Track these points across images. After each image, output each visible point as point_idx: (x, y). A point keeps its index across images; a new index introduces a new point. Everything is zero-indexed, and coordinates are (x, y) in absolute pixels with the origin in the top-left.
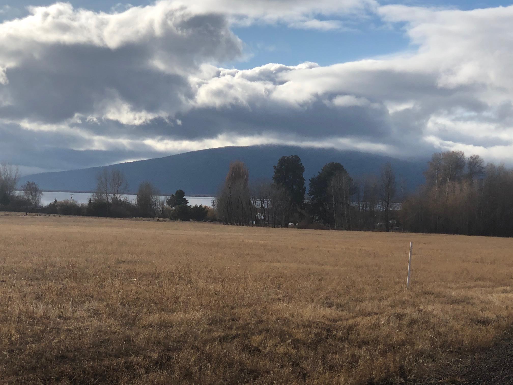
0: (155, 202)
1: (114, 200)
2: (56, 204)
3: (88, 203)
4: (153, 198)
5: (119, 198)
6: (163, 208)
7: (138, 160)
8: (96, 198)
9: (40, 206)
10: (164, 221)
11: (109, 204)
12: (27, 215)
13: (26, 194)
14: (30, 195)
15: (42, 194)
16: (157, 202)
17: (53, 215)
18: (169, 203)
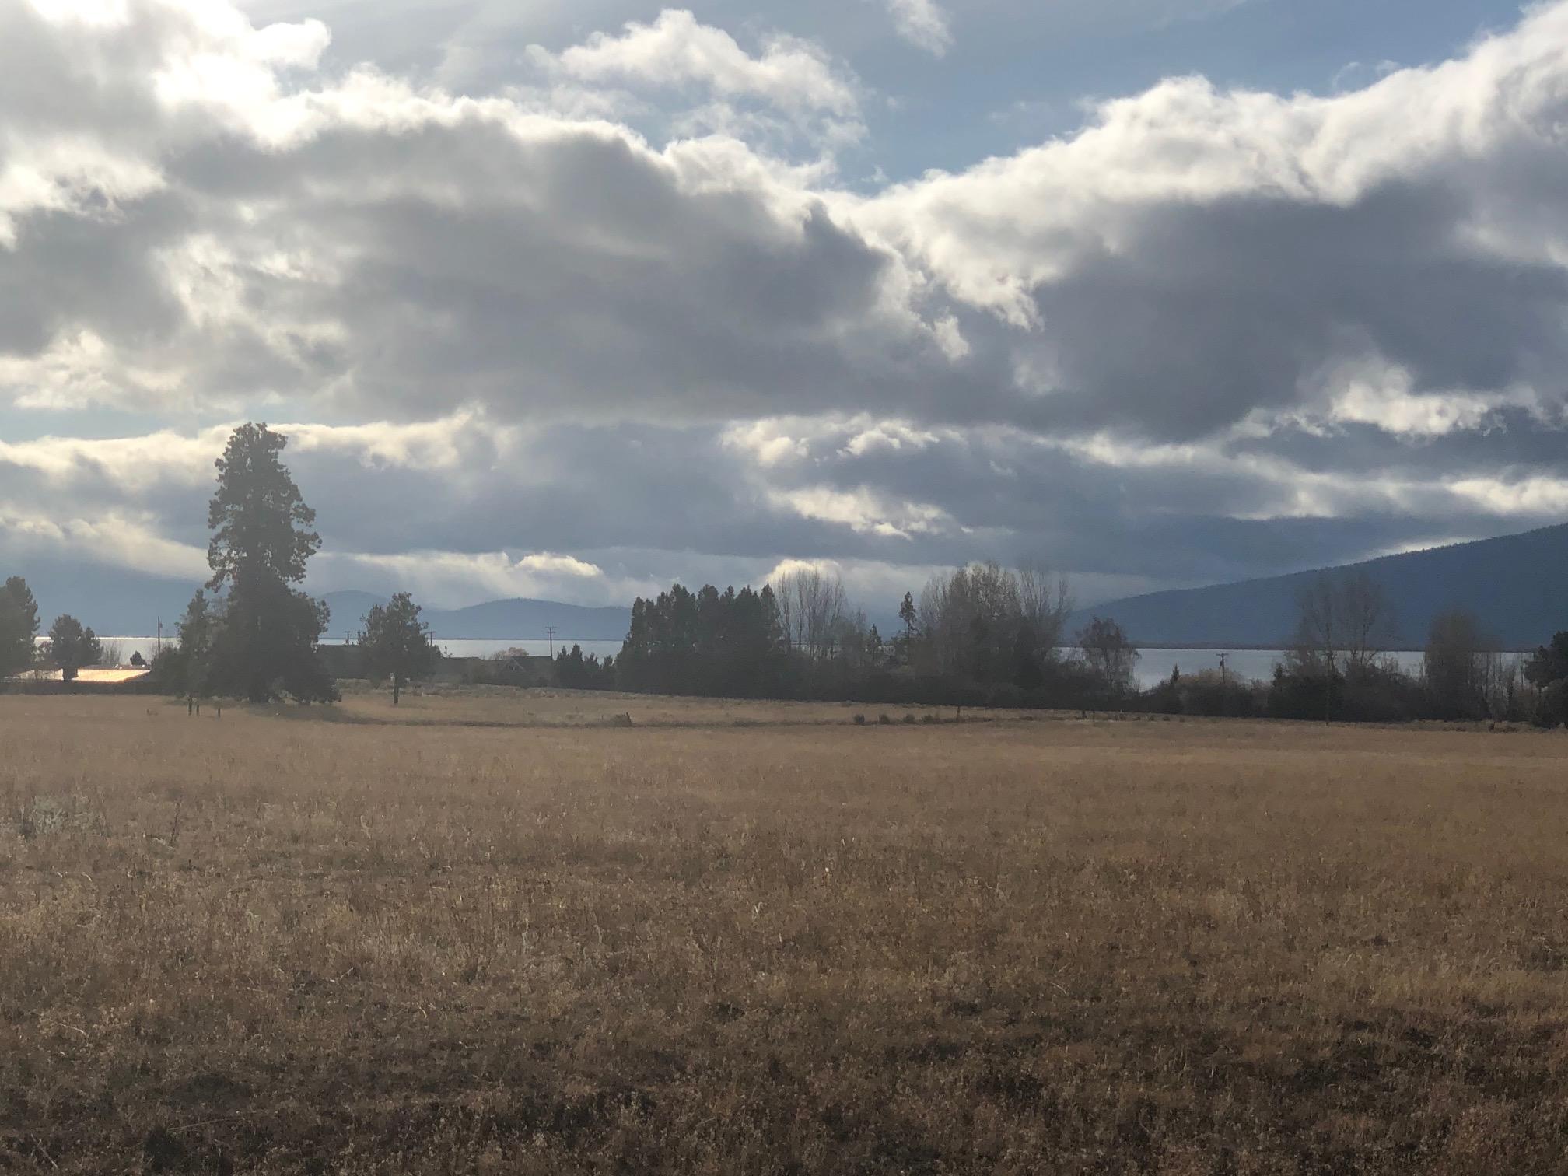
0: (1484, 672)
1: (1354, 667)
2: (1176, 685)
3: (1274, 678)
4: (1479, 659)
5: (1370, 662)
6: (1511, 691)
7: (1436, 547)
8: (1298, 662)
9: (1131, 691)
10: (1513, 730)
11: (1336, 678)
12: (1084, 717)
13: (1090, 656)
14: (1102, 659)
15: (1136, 654)
16: (1491, 673)
17: (1164, 715)
18: (1528, 675)
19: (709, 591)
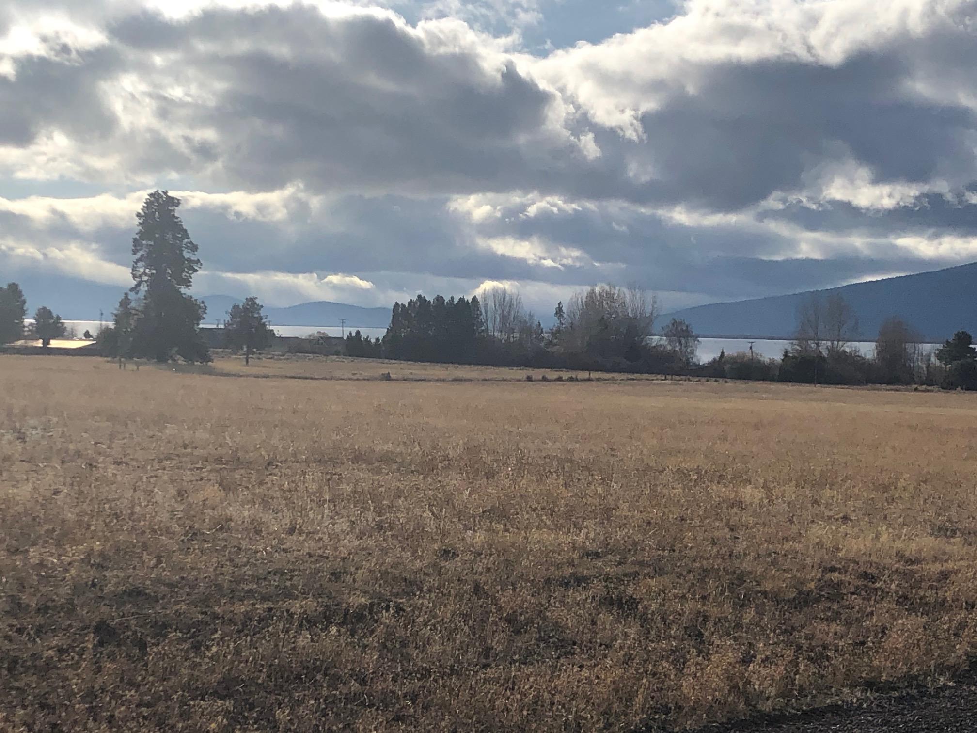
0: (912, 355)
1: (832, 351)
2: (723, 360)
3: (782, 358)
4: (909, 347)
5: (842, 348)
6: (928, 366)
7: (884, 278)
8: (798, 348)
9: (695, 364)
10: (928, 391)
11: (823, 359)
12: (666, 379)
13: (670, 342)
14: (678, 344)
15: (698, 341)
16: (916, 356)
17: (714, 379)
18: (939, 357)
19: (440, 299)
